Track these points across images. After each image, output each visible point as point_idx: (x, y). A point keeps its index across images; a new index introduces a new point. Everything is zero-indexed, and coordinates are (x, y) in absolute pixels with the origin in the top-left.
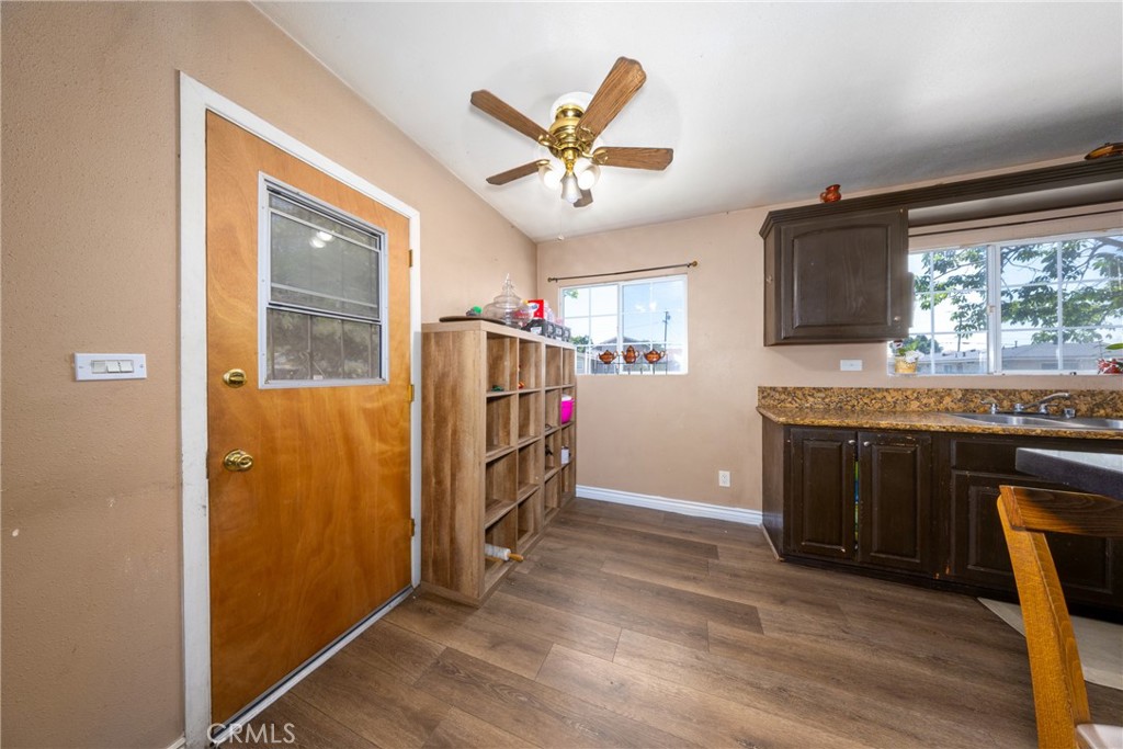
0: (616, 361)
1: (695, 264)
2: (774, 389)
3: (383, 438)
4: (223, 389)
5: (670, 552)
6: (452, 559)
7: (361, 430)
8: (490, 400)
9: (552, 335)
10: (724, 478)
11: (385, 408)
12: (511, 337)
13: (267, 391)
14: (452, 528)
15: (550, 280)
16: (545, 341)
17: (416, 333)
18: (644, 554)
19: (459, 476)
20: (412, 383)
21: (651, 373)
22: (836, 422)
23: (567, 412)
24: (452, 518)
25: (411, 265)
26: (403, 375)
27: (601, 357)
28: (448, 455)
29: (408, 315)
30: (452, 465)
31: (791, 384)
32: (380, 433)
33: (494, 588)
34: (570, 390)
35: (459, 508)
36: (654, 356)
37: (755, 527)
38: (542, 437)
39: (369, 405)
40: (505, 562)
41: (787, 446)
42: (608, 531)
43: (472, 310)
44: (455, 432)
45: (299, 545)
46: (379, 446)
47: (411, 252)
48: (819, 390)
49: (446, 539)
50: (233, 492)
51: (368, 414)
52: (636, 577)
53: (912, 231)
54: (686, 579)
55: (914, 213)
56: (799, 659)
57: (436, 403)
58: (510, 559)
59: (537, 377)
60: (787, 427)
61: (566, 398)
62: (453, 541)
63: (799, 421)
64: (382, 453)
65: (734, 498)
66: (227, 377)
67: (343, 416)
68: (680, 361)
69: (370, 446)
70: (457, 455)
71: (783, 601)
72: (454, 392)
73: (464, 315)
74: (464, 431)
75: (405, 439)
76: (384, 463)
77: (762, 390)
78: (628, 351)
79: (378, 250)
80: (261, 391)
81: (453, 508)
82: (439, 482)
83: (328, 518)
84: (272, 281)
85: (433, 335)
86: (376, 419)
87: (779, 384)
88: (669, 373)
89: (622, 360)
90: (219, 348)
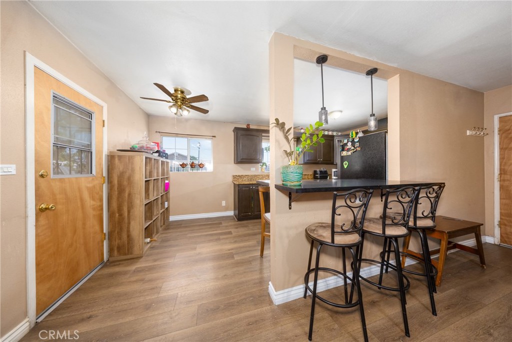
0: (187, 166)
1: (215, 137)
2: (236, 176)
3: (93, 199)
4: (39, 179)
5: (209, 226)
6: (128, 243)
7: (86, 196)
8: (146, 181)
9: (162, 157)
10: (224, 203)
11: (94, 186)
12: (149, 158)
13: (54, 179)
14: (128, 231)
15: (156, 132)
16: (161, 159)
17: (105, 155)
18: (200, 229)
19: (132, 211)
20: (104, 176)
21: (201, 171)
22: (248, 183)
23: (167, 186)
24: (128, 228)
25: (104, 126)
26: (101, 173)
27: (181, 165)
28: (126, 204)
29: (102, 147)
30: (128, 207)
31: (240, 174)
32: (93, 197)
33: (147, 251)
34: (167, 178)
35: (132, 223)
36: (201, 166)
37: (232, 216)
38: (160, 196)
39: (88, 185)
40: (148, 243)
41: (239, 190)
42: (186, 227)
43: (133, 147)
44: (129, 195)
45: (65, 242)
46: (92, 203)
47: (104, 121)
48: (246, 176)
49: (125, 236)
50: (43, 221)
51: (88, 189)
52: (200, 234)
53: (263, 138)
54: (214, 231)
55: (263, 134)
56: (239, 236)
57: (118, 184)
58: (151, 241)
59: (158, 173)
60: (239, 185)
61: (167, 181)
62: (129, 236)
63: (241, 183)
64: (93, 205)
65: (226, 209)
66: (40, 174)
67: (80, 190)
68: (209, 167)
69: (89, 203)
70: (131, 203)
71: (237, 228)
72: (129, 179)
73: (129, 149)
74: (135, 193)
75: (101, 200)
76: (94, 209)
77: (233, 176)
78: (192, 163)
79: (90, 120)
80: (52, 179)
81: (129, 223)
82: (121, 215)
83: (75, 232)
84: (54, 134)
85: (116, 157)
86: (91, 191)
87: (237, 174)
88: (203, 171)
89: (189, 166)
90: (38, 162)
